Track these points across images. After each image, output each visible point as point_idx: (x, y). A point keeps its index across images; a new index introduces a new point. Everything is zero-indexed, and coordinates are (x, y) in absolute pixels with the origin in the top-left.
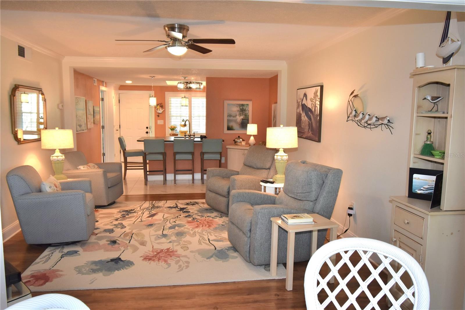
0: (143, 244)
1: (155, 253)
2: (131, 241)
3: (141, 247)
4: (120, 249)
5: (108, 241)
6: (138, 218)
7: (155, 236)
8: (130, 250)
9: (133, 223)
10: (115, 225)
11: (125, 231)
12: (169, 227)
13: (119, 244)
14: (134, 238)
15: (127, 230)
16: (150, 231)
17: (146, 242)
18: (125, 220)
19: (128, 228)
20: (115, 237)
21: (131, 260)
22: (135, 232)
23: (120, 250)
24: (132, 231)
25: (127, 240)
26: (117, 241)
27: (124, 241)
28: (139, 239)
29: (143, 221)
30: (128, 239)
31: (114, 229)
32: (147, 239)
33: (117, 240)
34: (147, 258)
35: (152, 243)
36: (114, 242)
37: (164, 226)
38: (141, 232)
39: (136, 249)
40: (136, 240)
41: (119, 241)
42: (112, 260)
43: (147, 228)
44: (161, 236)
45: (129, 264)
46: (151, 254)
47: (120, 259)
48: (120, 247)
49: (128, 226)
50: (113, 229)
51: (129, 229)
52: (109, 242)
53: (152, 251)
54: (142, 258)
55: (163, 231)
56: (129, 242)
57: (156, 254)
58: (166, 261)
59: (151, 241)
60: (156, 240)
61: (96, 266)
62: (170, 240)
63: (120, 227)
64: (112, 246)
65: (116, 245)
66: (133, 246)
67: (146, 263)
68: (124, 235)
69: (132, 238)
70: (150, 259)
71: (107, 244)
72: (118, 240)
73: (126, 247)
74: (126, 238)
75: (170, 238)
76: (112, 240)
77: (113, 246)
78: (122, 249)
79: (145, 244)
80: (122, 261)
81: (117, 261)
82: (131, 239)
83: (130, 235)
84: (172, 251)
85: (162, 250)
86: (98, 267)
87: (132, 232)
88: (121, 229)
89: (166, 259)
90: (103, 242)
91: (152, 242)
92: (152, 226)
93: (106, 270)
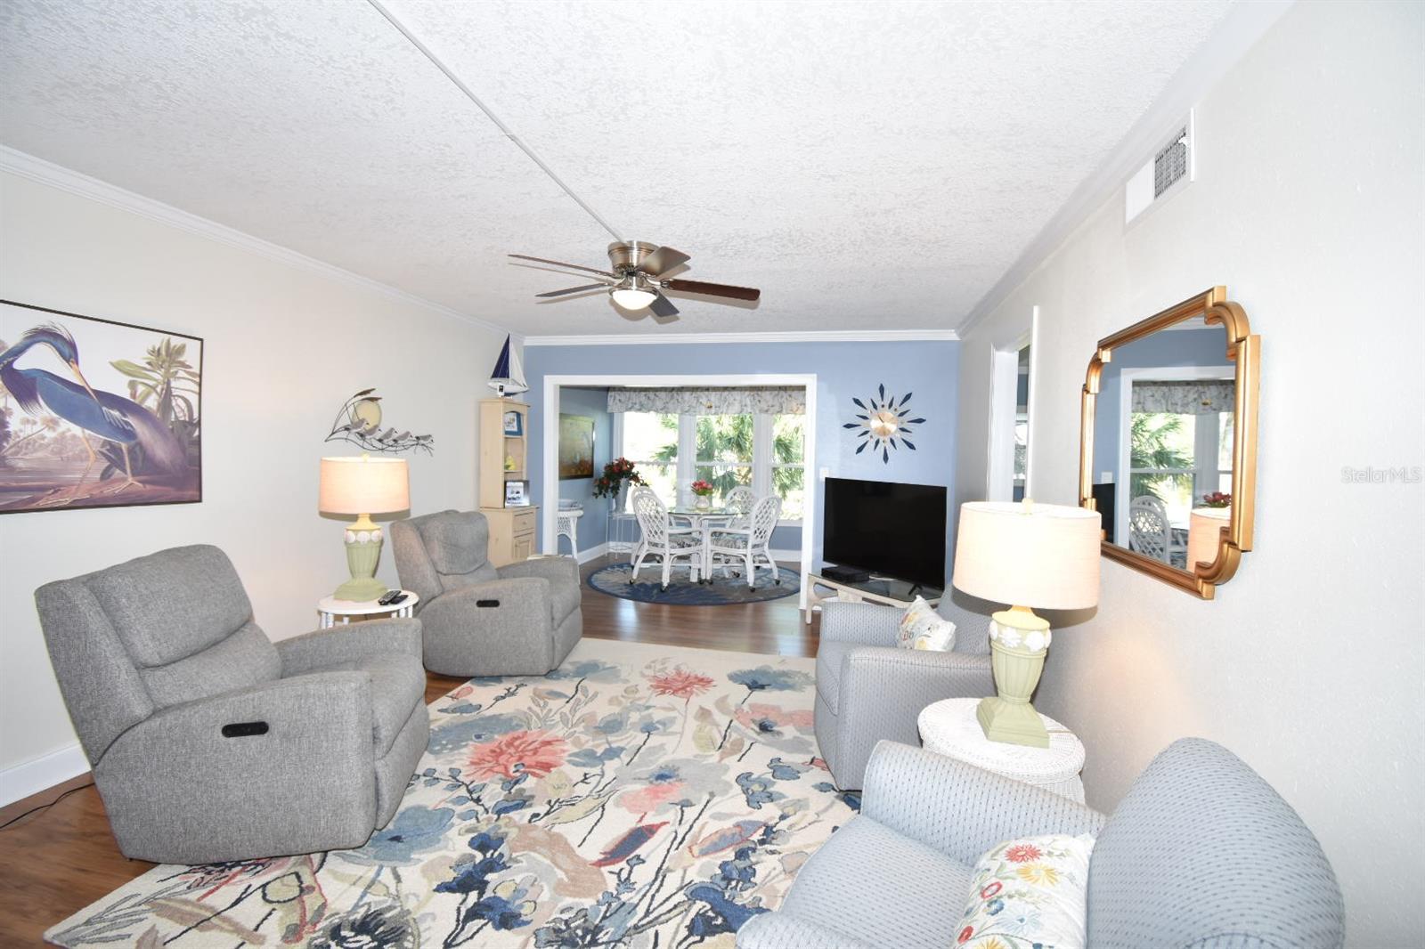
0: (704, 714)
1: (688, 689)
2: (727, 726)
3: (710, 706)
4: (750, 709)
5: (779, 733)
6: (691, 827)
7: (670, 730)
8: (733, 702)
9: (712, 795)
10: (771, 797)
11: (739, 761)
12: (616, 759)
13: (754, 721)
14: (720, 732)
15: (735, 767)
16: (673, 753)
17: (696, 718)
18: (738, 825)
19: (731, 777)
20: (763, 744)
21: (731, 682)
22: (713, 752)
23: (752, 706)
24: (722, 759)
25: (737, 730)
26: (757, 729)
27: (743, 728)
28: (708, 727)
29: (677, 804)
30: (735, 732)
31: (772, 778)
32: (692, 724)
33: (759, 734)
34: (705, 682)
35: (686, 711)
36: (764, 728)
37: (628, 764)
38: (697, 752)
39: (721, 703)
40: (717, 725)
41: (752, 729)
42: (762, 687)
43: (677, 765)
44: (658, 729)
45: (735, 678)
46: (697, 689)
47: (750, 688)
48: (750, 712)
49: (731, 786)
50: (773, 776)
51: (727, 769)
52: (774, 728)
53: (692, 693)
54: (714, 683)
55: (642, 744)
56: (731, 721)
57: (687, 686)
58: (679, 674)
59: (686, 717)
60: (672, 721)
61: (785, 682)
62: (647, 712)
63: (754, 781)
64: (766, 719)
65: (758, 718)
66: (724, 710)
67: (709, 674)
68: (743, 745)
69: (723, 733)
70: (702, 680)
71: (779, 724)
72: (756, 732)
73: (738, 710)
74: (739, 737)
75: (643, 718)
76: (768, 736)
77: (764, 717)
78: (746, 707)
79: (701, 712)
80: (747, 684)
81: (755, 686)
82: (726, 731)
83: (727, 744)
84: (658, 687)
85: (673, 693)
86: (782, 679)
87: (722, 752)
88: (750, 774)
89: (676, 677)
90: (789, 732)
91: (684, 714)
92: (662, 772)
93: (769, 673)
